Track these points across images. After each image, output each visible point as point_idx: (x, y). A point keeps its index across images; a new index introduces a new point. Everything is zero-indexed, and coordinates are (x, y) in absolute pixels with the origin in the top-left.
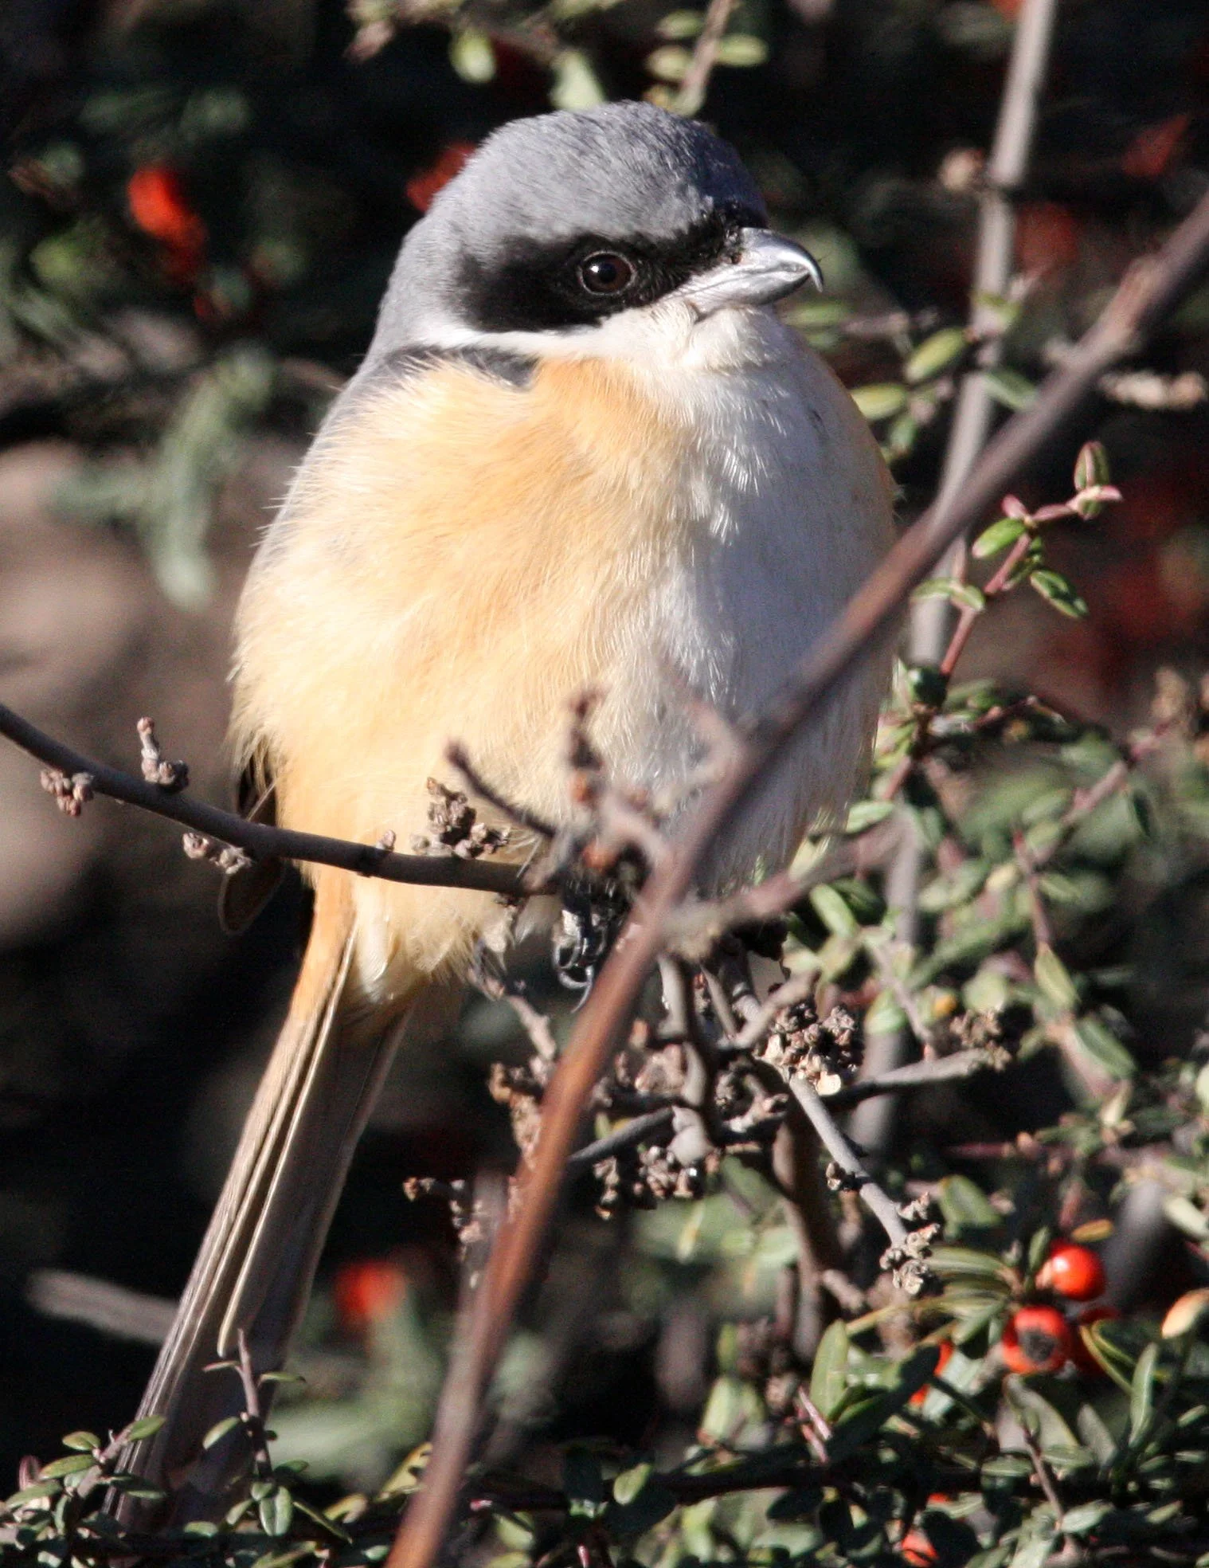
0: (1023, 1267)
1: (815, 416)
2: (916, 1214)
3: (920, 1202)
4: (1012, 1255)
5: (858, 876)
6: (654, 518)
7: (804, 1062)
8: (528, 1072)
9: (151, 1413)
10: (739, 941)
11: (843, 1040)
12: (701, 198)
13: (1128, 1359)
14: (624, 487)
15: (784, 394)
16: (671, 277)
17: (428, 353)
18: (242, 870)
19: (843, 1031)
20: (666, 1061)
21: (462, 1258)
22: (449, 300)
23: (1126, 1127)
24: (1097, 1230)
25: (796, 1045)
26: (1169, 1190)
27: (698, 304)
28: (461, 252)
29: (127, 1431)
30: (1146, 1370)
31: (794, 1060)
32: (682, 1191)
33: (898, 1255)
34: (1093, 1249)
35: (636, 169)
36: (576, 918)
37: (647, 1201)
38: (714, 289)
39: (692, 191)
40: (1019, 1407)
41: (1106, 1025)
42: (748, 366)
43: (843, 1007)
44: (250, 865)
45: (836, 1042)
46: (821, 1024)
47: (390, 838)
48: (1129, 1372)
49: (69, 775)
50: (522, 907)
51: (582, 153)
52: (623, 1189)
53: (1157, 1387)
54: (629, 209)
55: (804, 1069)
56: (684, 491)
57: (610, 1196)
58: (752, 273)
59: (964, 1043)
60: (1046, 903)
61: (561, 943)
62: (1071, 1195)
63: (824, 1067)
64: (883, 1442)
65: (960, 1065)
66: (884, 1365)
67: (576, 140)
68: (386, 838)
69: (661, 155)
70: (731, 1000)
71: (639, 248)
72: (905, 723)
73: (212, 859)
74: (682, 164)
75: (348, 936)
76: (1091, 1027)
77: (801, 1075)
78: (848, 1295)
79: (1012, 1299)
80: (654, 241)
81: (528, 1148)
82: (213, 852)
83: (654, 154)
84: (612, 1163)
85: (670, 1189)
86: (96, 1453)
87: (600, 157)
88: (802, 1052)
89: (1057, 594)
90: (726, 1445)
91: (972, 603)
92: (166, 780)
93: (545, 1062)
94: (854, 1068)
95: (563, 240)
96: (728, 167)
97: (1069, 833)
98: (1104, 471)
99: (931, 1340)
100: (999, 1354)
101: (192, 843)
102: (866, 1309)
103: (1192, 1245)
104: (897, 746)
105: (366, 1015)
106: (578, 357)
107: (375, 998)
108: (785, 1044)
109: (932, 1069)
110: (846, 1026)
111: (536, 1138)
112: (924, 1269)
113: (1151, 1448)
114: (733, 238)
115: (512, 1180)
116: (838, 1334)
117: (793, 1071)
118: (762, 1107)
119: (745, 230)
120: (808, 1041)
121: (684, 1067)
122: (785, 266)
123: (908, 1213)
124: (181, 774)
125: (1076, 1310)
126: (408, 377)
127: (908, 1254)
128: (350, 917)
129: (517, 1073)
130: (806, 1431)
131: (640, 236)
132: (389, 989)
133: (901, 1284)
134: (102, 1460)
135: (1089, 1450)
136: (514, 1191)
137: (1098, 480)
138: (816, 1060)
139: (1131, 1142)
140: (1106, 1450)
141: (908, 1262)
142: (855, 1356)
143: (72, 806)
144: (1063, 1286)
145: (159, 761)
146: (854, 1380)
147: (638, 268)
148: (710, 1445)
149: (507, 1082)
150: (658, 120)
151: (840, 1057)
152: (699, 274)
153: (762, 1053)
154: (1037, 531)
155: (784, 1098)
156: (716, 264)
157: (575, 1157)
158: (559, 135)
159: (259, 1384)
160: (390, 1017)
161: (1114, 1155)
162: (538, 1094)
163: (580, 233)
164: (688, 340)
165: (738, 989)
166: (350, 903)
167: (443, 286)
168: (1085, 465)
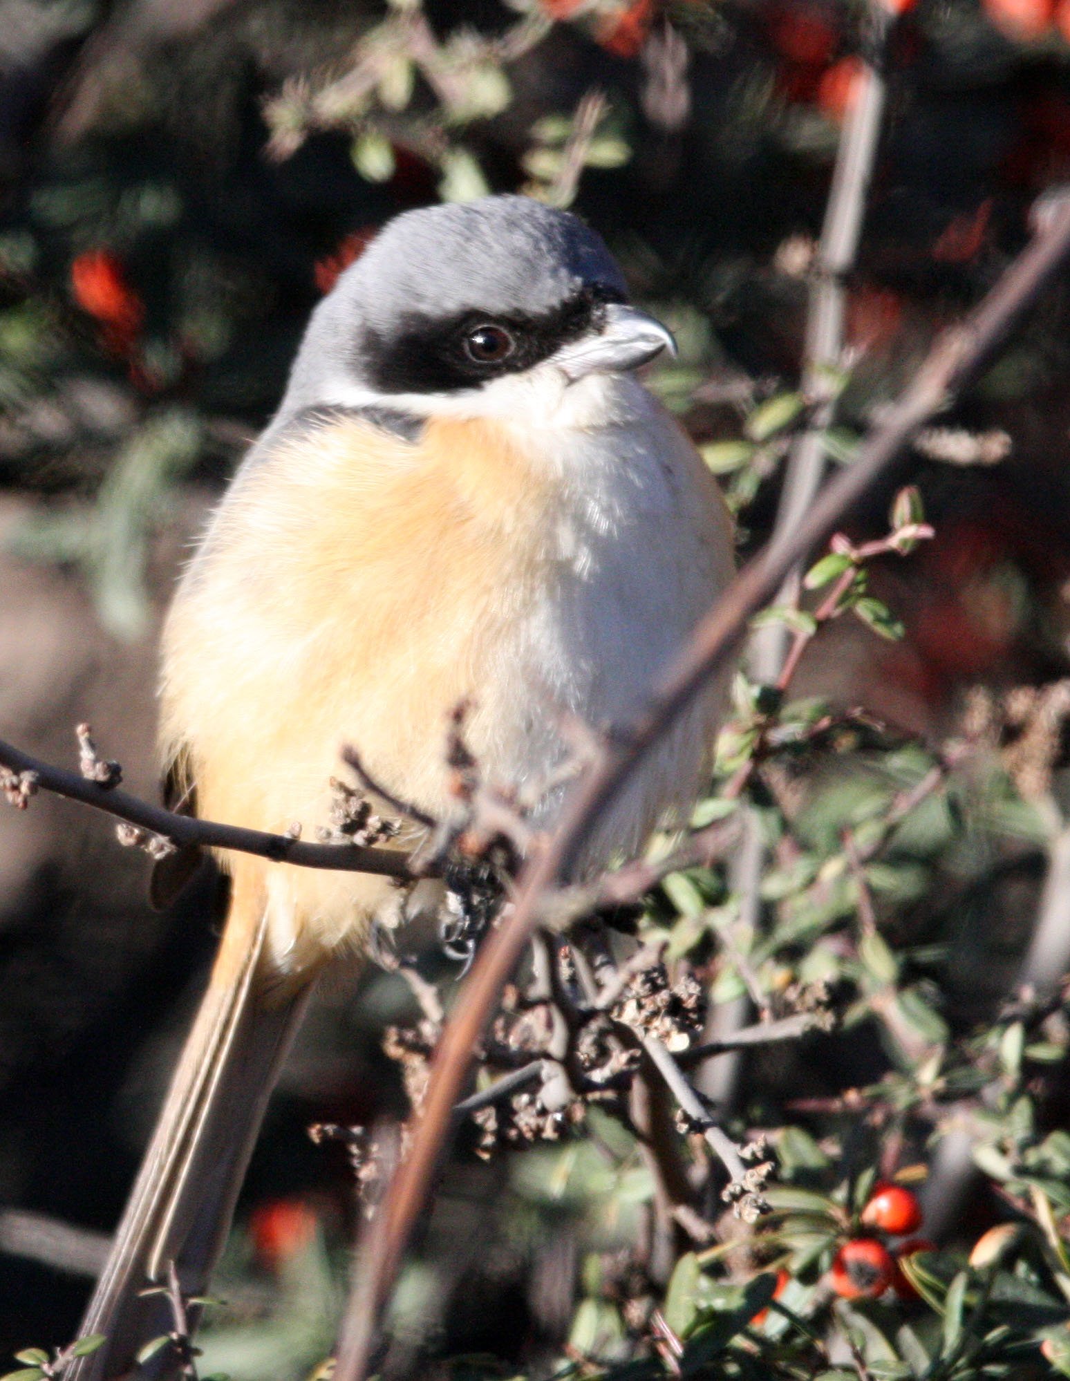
0: (851, 1206)
1: (668, 471)
2: (754, 1154)
3: (757, 1143)
4: (840, 1195)
5: (707, 865)
6: (526, 557)
7: (656, 1023)
8: (419, 1035)
9: (93, 1332)
10: (600, 919)
11: (690, 1003)
12: (571, 280)
13: (942, 1286)
14: (499, 532)
15: (641, 451)
16: (545, 347)
17: (331, 410)
18: (168, 857)
19: (691, 996)
20: (534, 1020)
21: (361, 1194)
22: (352, 366)
23: (940, 1084)
24: (914, 1173)
25: (649, 1008)
26: (976, 1139)
27: (568, 370)
28: (363, 325)
29: (72, 1347)
30: (958, 1295)
31: (648, 1021)
32: (549, 1133)
33: (738, 1189)
34: (911, 1190)
35: (515, 253)
36: (459, 897)
37: (521, 1145)
38: (583, 357)
39: (563, 273)
40: (847, 1327)
41: (922, 997)
42: (613, 425)
43: (691, 975)
44: (175, 851)
45: (685, 1005)
46: (671, 990)
47: (297, 829)
48: (941, 1296)
49: (17, 772)
50: (412, 889)
51: (468, 239)
52: (500, 1134)
53: (967, 1310)
54: (508, 288)
55: (656, 1028)
56: (551, 536)
57: (489, 1140)
58: (617, 343)
59: (798, 1008)
60: (872, 893)
61: (446, 921)
62: (892, 1143)
63: (674, 1027)
64: (729, 1358)
65: (793, 1027)
66: (729, 1290)
67: (462, 228)
68: (293, 828)
69: (536, 241)
70: (593, 969)
71: (518, 322)
72: (747, 732)
73: (142, 847)
74: (555, 250)
75: (262, 915)
76: (910, 998)
77: (654, 1034)
78: (697, 1228)
79: (840, 1233)
80: (530, 315)
81: (417, 1098)
82: (143, 840)
83: (530, 240)
84: (491, 1112)
85: (538, 1131)
86: (45, 1367)
87: (484, 243)
88: (655, 1014)
89: (878, 619)
90: (591, 1359)
91: (805, 628)
92: (102, 777)
93: (434, 1024)
94: (699, 1028)
95: (450, 315)
96: (595, 251)
97: (891, 831)
98: (920, 512)
99: (771, 1269)
100: (830, 1281)
101: (126, 832)
102: (713, 1242)
103: (997, 1188)
104: (740, 752)
105: (278, 985)
106: (464, 417)
107: (285, 970)
108: (640, 1007)
109: (771, 1030)
110: (694, 992)
111: (425, 1090)
112: (760, 1201)
113: (961, 1362)
114: (598, 313)
115: (404, 1126)
116: (689, 1264)
117: (647, 1030)
118: (619, 1059)
119: (610, 306)
120: (660, 1004)
121: (550, 1025)
122: (644, 337)
123: (747, 1153)
124: (115, 772)
125: (895, 1243)
126: (314, 432)
127: (746, 1188)
128: (263, 901)
129: (409, 1035)
130: (662, 1348)
131: (518, 312)
132: (298, 961)
133: (740, 1214)
134: (51, 1373)
135: (907, 1363)
136: (405, 1135)
137: (914, 519)
138: (668, 1022)
139: (945, 1098)
140: (923, 1364)
141: (747, 1195)
142: (704, 1283)
143: (20, 800)
144: (885, 1222)
145: (96, 761)
146: (703, 1304)
147: (517, 339)
148: (577, 1357)
149: (401, 1042)
150: (533, 211)
151: (688, 1018)
152: (568, 343)
153: (620, 1015)
154: (860, 565)
155: (638, 1053)
156: (584, 335)
157: (459, 1106)
158: (447, 224)
159: (187, 1307)
160: (299, 986)
161: (929, 1108)
162: (428, 1052)
163: (467, 309)
164: (560, 401)
165: (599, 960)
166: (263, 887)
167: (347, 355)
168: (903, 505)
